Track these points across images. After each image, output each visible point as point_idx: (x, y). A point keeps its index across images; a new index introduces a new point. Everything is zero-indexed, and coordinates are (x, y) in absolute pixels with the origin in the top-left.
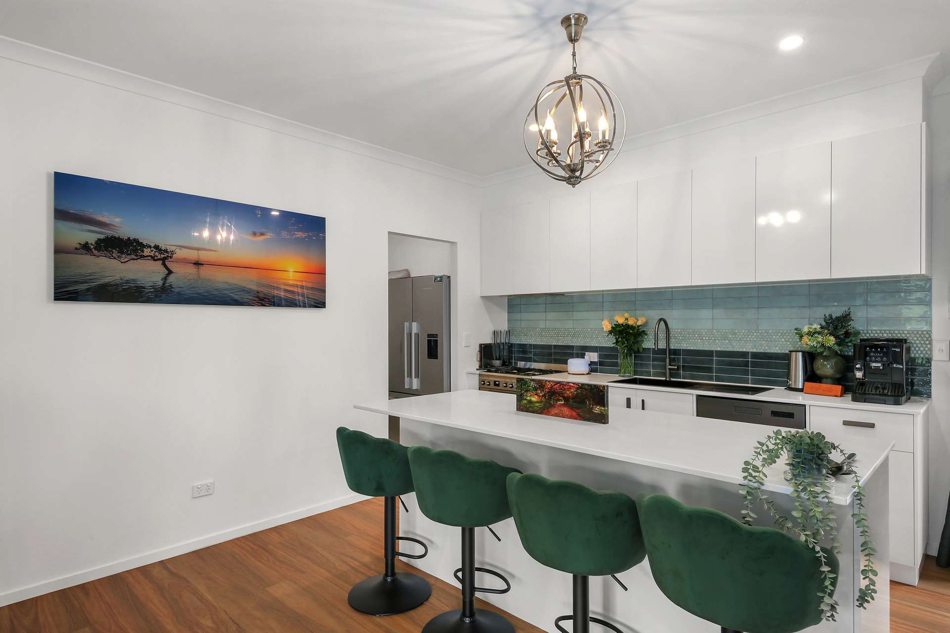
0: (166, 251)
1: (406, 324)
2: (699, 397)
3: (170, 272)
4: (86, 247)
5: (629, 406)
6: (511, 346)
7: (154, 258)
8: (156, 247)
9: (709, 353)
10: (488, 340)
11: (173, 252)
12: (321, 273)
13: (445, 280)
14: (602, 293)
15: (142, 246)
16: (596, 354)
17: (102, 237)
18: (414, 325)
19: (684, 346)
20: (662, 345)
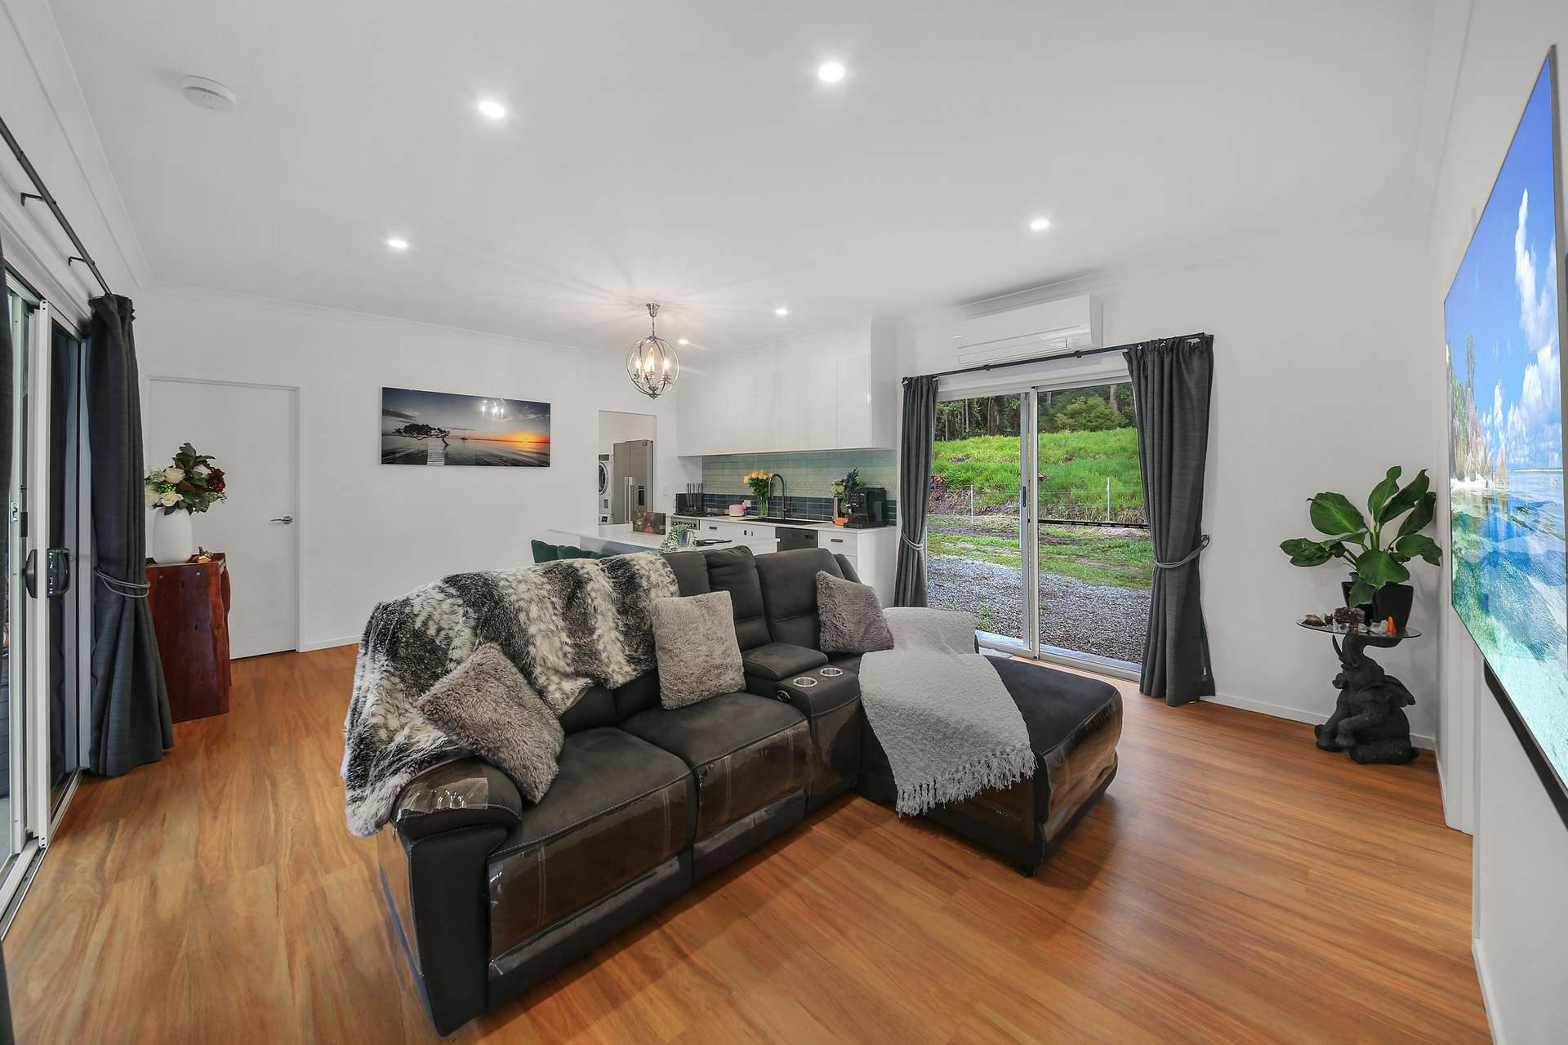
0: (445, 432)
1: (626, 478)
2: (777, 528)
3: (447, 445)
4: (398, 431)
5: (745, 534)
6: (704, 495)
7: (437, 436)
8: (439, 429)
9: (804, 499)
10: (684, 491)
11: (449, 432)
12: (547, 442)
13: (649, 444)
14: (752, 455)
15: (431, 429)
16: (749, 501)
17: (407, 425)
18: (631, 478)
19: (794, 494)
20: (780, 494)
